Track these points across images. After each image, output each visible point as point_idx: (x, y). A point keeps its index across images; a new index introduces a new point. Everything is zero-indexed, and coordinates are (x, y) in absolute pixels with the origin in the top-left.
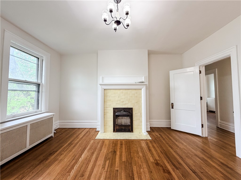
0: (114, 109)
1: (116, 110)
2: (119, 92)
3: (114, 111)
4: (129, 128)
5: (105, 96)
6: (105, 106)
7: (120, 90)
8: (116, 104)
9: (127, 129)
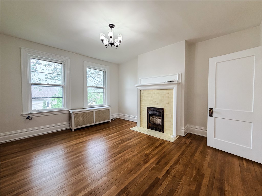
0: (148, 108)
1: (149, 109)
2: (152, 92)
3: (148, 110)
4: (160, 128)
5: (141, 96)
6: (141, 104)
7: (152, 91)
8: (150, 103)
9: (159, 128)
